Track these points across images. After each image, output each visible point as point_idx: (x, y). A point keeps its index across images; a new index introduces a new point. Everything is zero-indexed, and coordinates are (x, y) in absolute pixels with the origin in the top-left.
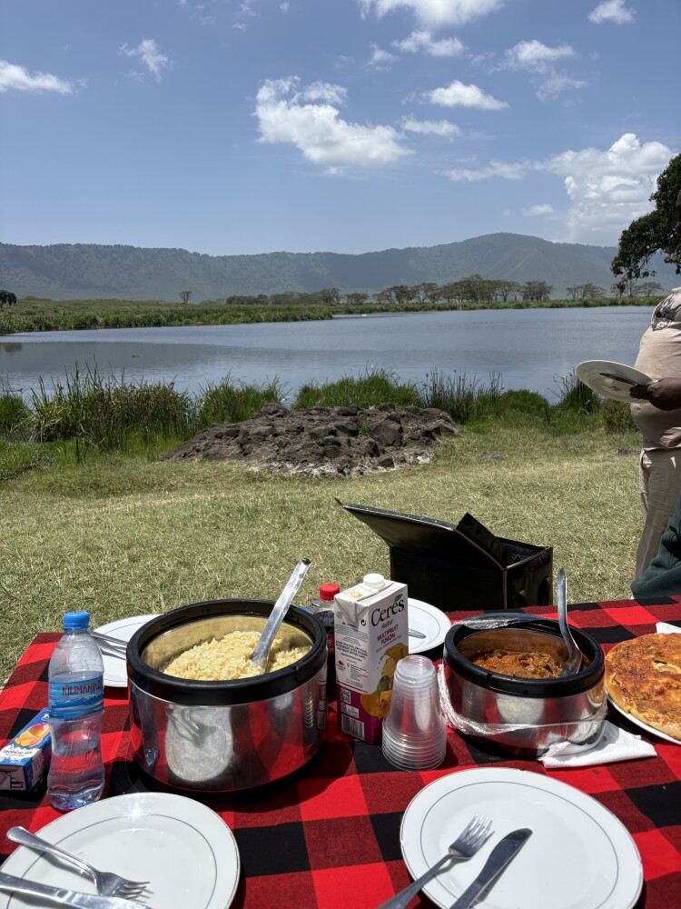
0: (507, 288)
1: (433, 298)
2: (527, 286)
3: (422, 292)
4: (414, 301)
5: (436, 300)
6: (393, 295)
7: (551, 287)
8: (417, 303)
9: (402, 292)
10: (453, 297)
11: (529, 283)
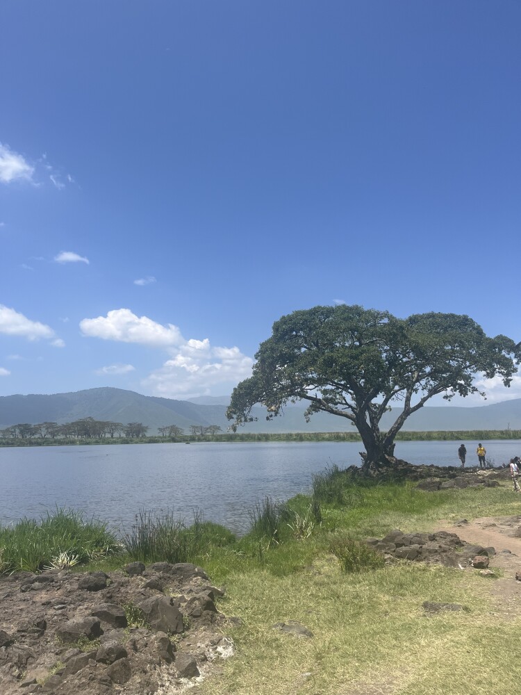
0: (114, 427)
1: (53, 434)
2: (128, 426)
3: (43, 429)
4: (37, 436)
5: (56, 436)
6: (17, 431)
7: (147, 427)
8: (39, 438)
9: (25, 429)
10: (70, 434)
11: (130, 424)
